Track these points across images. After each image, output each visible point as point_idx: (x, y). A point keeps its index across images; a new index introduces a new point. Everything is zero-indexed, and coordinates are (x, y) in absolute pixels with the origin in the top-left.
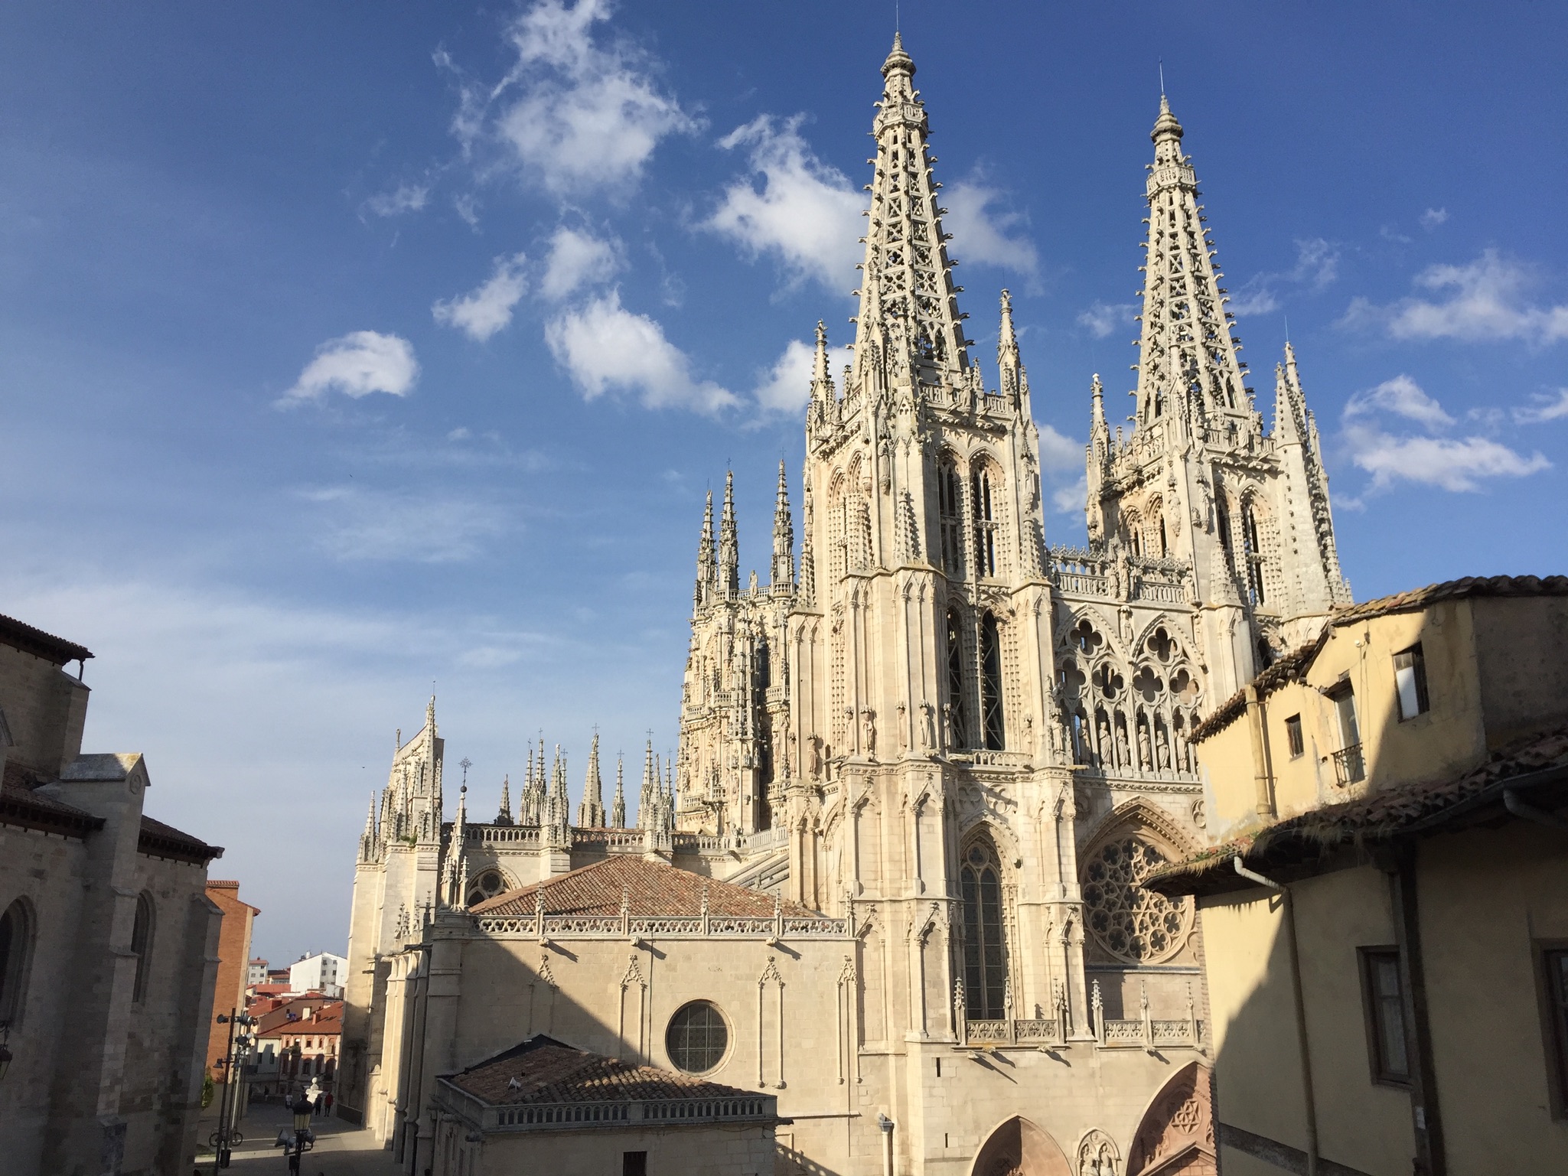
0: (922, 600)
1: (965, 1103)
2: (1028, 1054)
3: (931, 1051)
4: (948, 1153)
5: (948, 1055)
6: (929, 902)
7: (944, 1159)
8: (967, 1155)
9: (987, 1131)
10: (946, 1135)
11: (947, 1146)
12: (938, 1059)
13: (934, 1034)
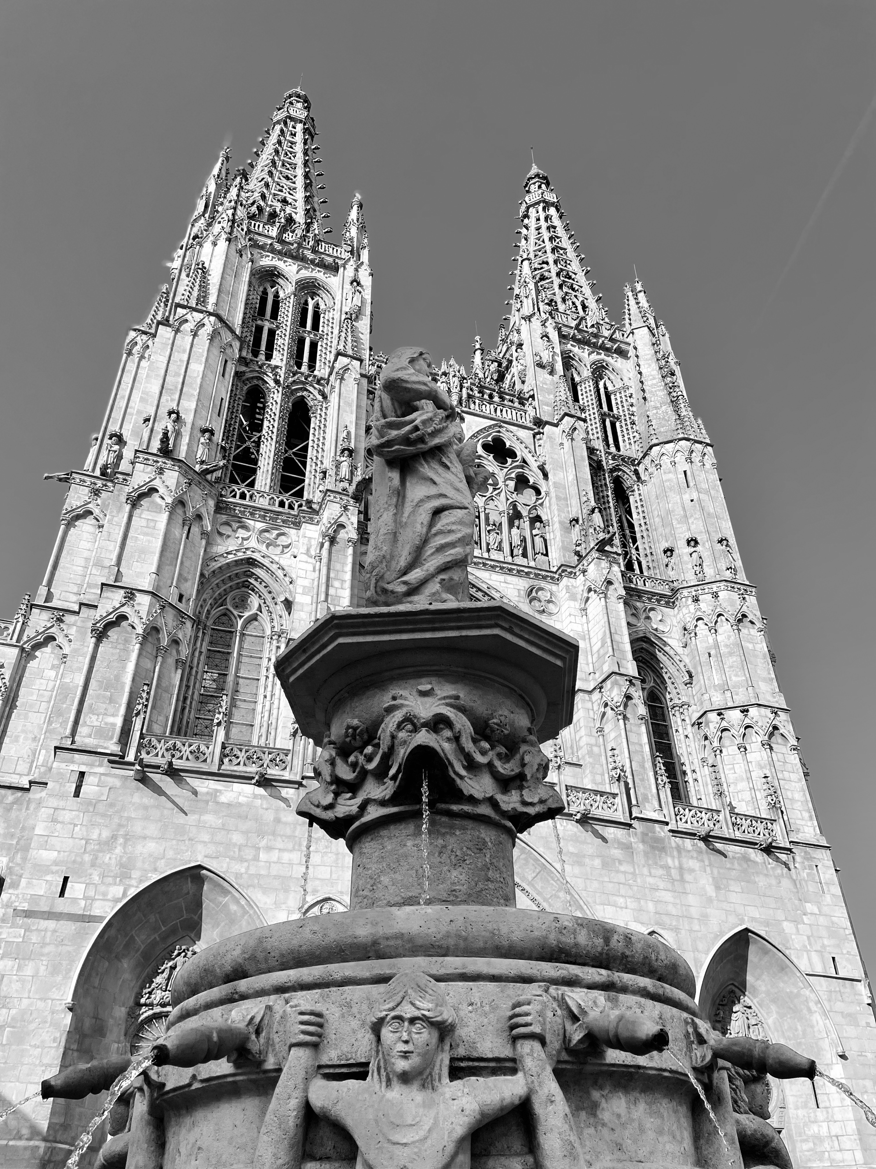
0: (195, 335)
1: (114, 837)
2: (237, 787)
3: (73, 762)
4: (62, 906)
5: (101, 770)
6: (122, 592)
7: (50, 915)
8: (96, 912)
9: (141, 881)
10: (66, 879)
11: (62, 894)
12: (82, 774)
13: (83, 739)
